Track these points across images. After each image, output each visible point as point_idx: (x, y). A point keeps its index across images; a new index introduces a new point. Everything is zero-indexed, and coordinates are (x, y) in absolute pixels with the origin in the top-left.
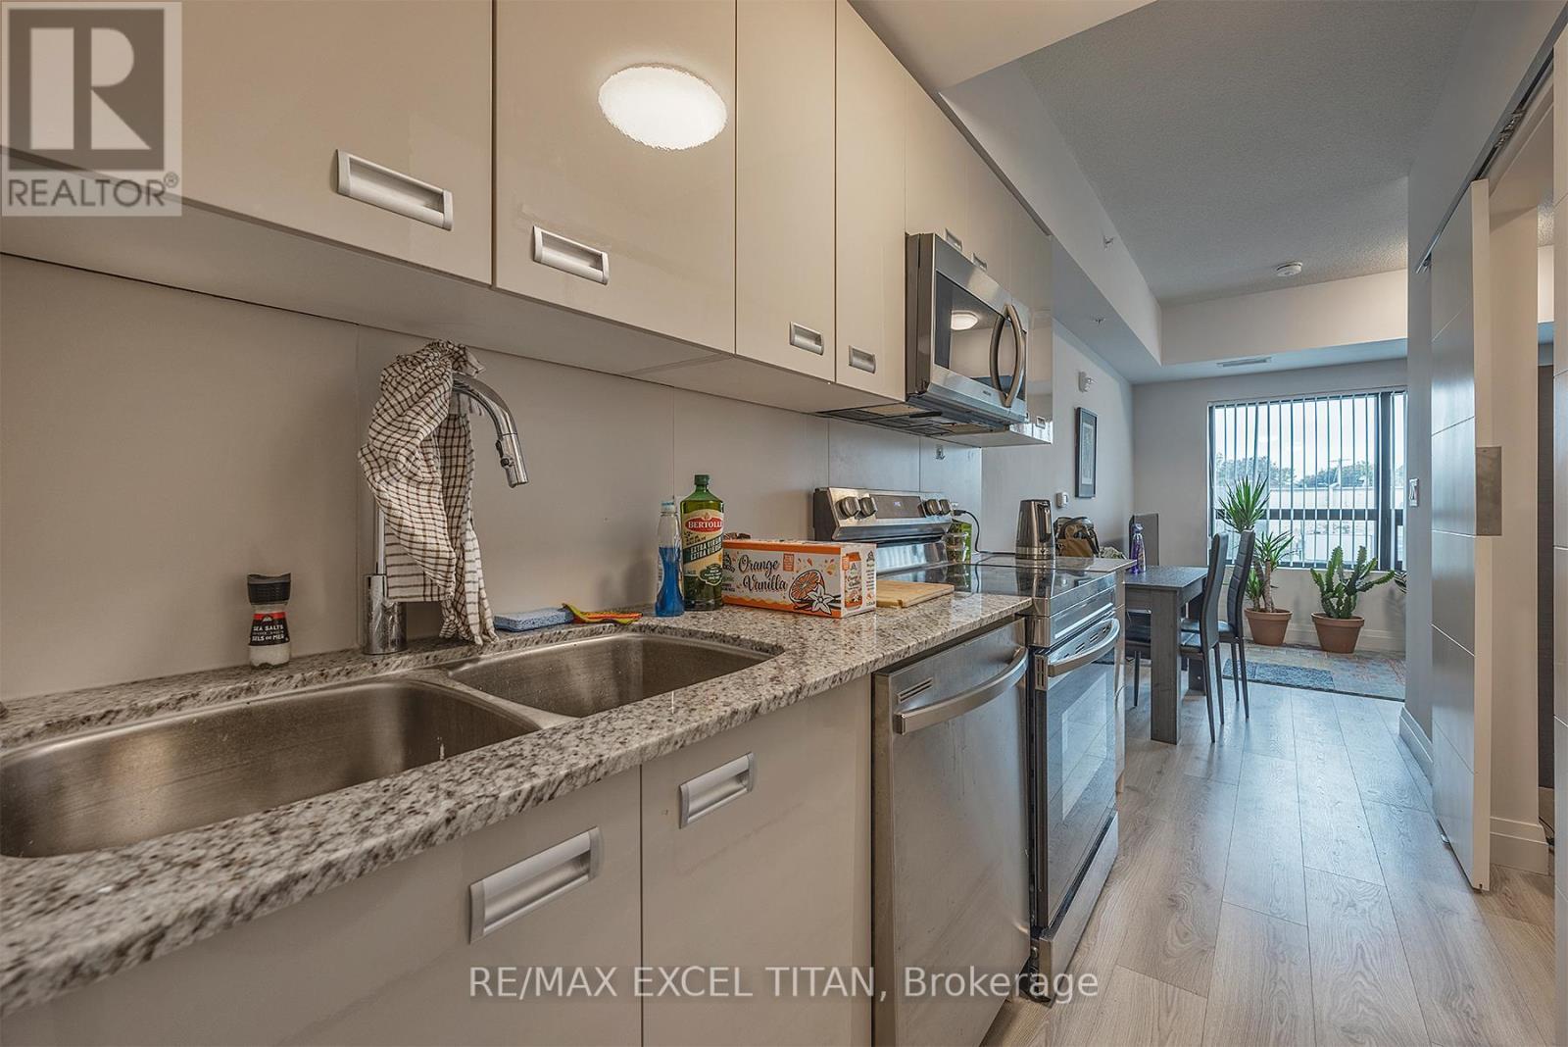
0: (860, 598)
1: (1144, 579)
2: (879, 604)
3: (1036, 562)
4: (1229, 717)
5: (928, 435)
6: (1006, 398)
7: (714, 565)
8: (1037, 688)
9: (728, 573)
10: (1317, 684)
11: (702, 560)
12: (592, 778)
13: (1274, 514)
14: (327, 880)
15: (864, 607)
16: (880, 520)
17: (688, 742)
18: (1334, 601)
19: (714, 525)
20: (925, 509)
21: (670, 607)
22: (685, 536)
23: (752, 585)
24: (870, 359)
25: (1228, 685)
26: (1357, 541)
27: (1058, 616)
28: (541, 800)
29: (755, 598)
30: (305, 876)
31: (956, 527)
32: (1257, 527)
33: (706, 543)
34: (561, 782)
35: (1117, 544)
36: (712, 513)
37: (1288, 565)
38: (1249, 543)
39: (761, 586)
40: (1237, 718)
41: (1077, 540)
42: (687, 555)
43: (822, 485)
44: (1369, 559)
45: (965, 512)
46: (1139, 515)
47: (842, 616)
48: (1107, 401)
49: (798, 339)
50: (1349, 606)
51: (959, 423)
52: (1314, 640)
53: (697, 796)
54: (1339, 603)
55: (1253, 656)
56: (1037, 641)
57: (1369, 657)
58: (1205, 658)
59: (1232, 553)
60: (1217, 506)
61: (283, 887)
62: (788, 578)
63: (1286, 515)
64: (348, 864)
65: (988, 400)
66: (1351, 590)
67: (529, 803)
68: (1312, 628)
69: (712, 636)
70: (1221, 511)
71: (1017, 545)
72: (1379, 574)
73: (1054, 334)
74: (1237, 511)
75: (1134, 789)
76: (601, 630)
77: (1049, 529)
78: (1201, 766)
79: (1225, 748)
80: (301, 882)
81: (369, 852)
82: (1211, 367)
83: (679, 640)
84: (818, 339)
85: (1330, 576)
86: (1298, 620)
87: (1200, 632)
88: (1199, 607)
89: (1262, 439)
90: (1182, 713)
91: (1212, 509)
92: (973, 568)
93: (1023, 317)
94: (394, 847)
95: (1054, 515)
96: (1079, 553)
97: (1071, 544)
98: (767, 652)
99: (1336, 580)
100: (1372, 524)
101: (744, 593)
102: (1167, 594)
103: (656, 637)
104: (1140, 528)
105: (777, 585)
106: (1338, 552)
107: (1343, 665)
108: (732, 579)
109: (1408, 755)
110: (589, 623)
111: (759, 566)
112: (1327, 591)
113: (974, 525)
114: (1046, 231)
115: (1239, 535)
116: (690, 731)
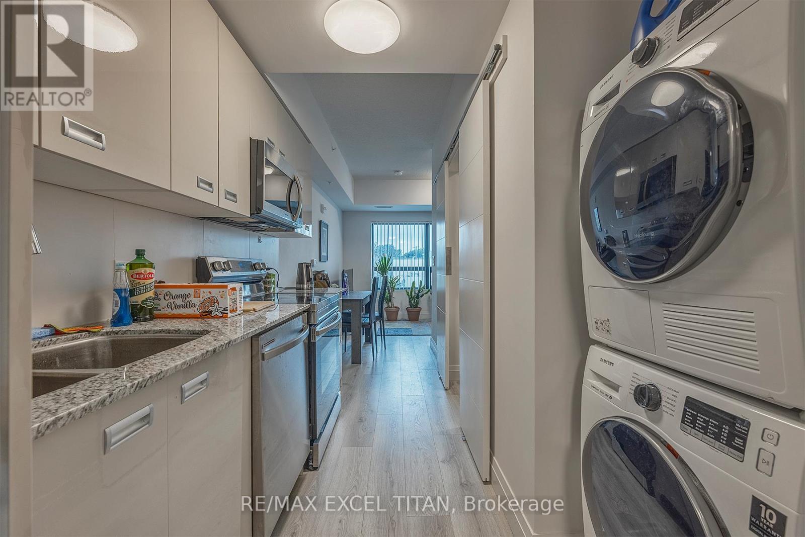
0: (236, 308)
1: (348, 297)
2: (245, 311)
3: (305, 291)
4: (379, 350)
5: (254, 231)
6: (294, 217)
7: (150, 297)
8: (312, 341)
9: (156, 301)
10: (407, 333)
11: (141, 295)
12: (159, 378)
13: (394, 269)
14: (69, 419)
15: (238, 312)
16: (234, 273)
17: (192, 364)
18: (413, 301)
19: (150, 276)
20: (254, 267)
21: (124, 321)
22: (131, 282)
23: (173, 307)
24: (235, 196)
25: (379, 338)
26: (418, 279)
27: (319, 311)
28: (141, 387)
29: (175, 313)
30: (62, 418)
31: (268, 276)
32: (389, 274)
33: (146, 286)
34: (148, 380)
35: (337, 282)
36: (148, 270)
37: (398, 289)
38: (385, 280)
39: (177, 307)
40: (382, 350)
41: (322, 281)
42: (132, 293)
43: (201, 255)
44: (423, 285)
45: (272, 269)
46: (346, 269)
47: (229, 317)
48: (332, 218)
49: (201, 185)
50: (417, 303)
51: (272, 227)
52: (407, 318)
53: (189, 390)
54: (414, 303)
55: (388, 326)
56: (312, 322)
57: (423, 321)
58: (371, 327)
59: (380, 285)
60: (375, 266)
61: (54, 422)
62: (197, 301)
63: (398, 269)
64: (76, 413)
65: (286, 217)
66: (418, 297)
67: (137, 389)
68: (406, 313)
69: (160, 331)
70: (376, 267)
71: (297, 284)
72: (426, 290)
73: (312, 188)
74: (382, 268)
75: (346, 384)
76: (79, 336)
77: (312, 276)
78: (370, 370)
79: (378, 362)
80: (61, 420)
81: (84, 408)
82: (372, 208)
83: (137, 336)
84: (210, 185)
85: (411, 292)
86: (402, 311)
87: (369, 317)
88: (369, 308)
89: (390, 238)
90: (363, 351)
91: (373, 267)
92: (276, 295)
93: (301, 181)
94: (92, 406)
95: (313, 269)
96: (322, 286)
97: (319, 283)
98: (198, 334)
99: (413, 294)
100: (424, 272)
101: (169, 311)
102: (357, 302)
103: (119, 337)
104: (346, 275)
105: (191, 305)
106: (414, 283)
107: (416, 326)
108: (159, 305)
109: (432, 353)
110: (68, 334)
111: (177, 297)
112: (411, 298)
113: (277, 275)
114: (309, 142)
115: (382, 277)
116: (192, 359)
